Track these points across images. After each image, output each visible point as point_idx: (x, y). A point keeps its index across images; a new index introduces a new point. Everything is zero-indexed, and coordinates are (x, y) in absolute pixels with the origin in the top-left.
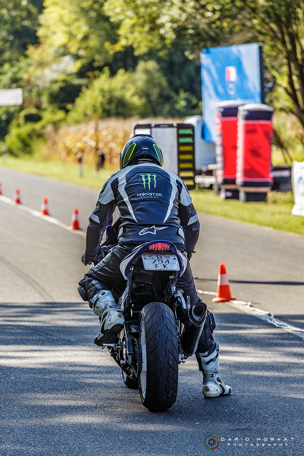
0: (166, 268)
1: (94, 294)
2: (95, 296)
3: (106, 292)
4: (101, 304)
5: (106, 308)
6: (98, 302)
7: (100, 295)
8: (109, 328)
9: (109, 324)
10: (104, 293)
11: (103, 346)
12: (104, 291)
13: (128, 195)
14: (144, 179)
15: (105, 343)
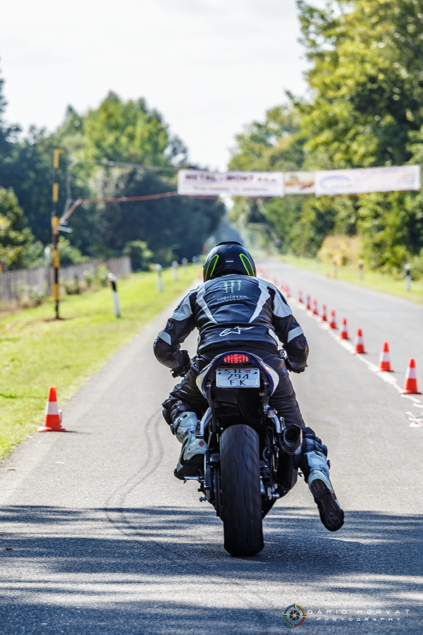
0: (242, 385)
1: (176, 417)
2: (177, 420)
3: (189, 414)
4: (182, 430)
5: (187, 433)
6: (179, 427)
7: (182, 419)
8: (189, 459)
9: (188, 454)
10: (186, 416)
11: (184, 479)
12: (187, 413)
13: (207, 303)
14: (226, 285)
15: (187, 476)
